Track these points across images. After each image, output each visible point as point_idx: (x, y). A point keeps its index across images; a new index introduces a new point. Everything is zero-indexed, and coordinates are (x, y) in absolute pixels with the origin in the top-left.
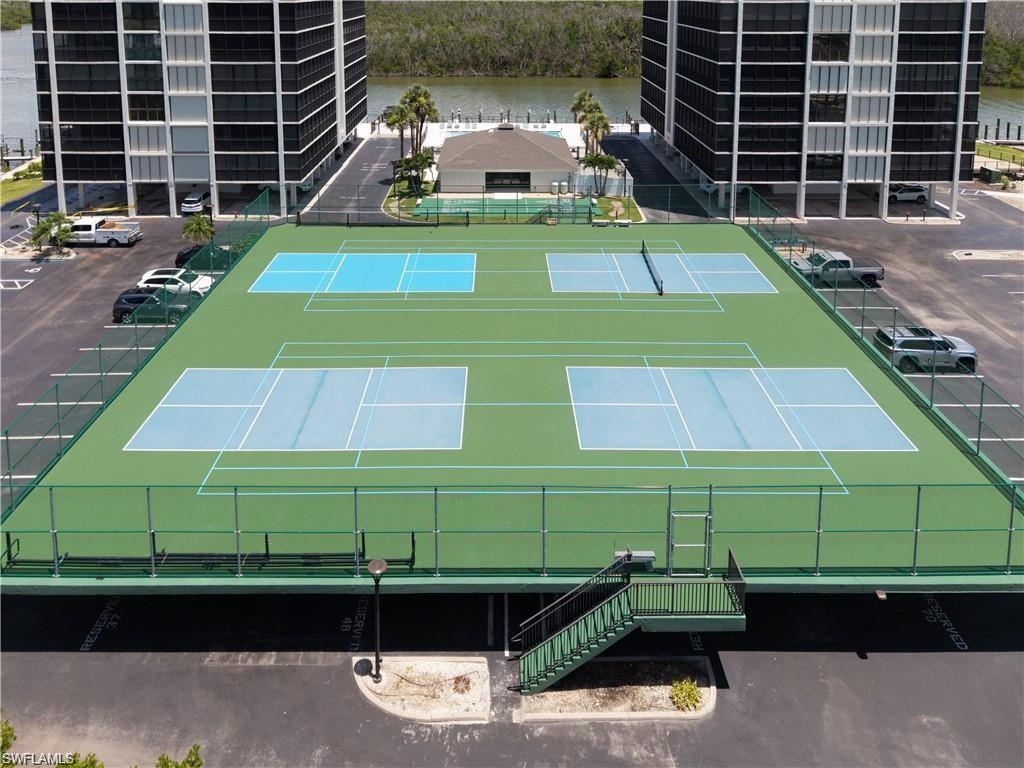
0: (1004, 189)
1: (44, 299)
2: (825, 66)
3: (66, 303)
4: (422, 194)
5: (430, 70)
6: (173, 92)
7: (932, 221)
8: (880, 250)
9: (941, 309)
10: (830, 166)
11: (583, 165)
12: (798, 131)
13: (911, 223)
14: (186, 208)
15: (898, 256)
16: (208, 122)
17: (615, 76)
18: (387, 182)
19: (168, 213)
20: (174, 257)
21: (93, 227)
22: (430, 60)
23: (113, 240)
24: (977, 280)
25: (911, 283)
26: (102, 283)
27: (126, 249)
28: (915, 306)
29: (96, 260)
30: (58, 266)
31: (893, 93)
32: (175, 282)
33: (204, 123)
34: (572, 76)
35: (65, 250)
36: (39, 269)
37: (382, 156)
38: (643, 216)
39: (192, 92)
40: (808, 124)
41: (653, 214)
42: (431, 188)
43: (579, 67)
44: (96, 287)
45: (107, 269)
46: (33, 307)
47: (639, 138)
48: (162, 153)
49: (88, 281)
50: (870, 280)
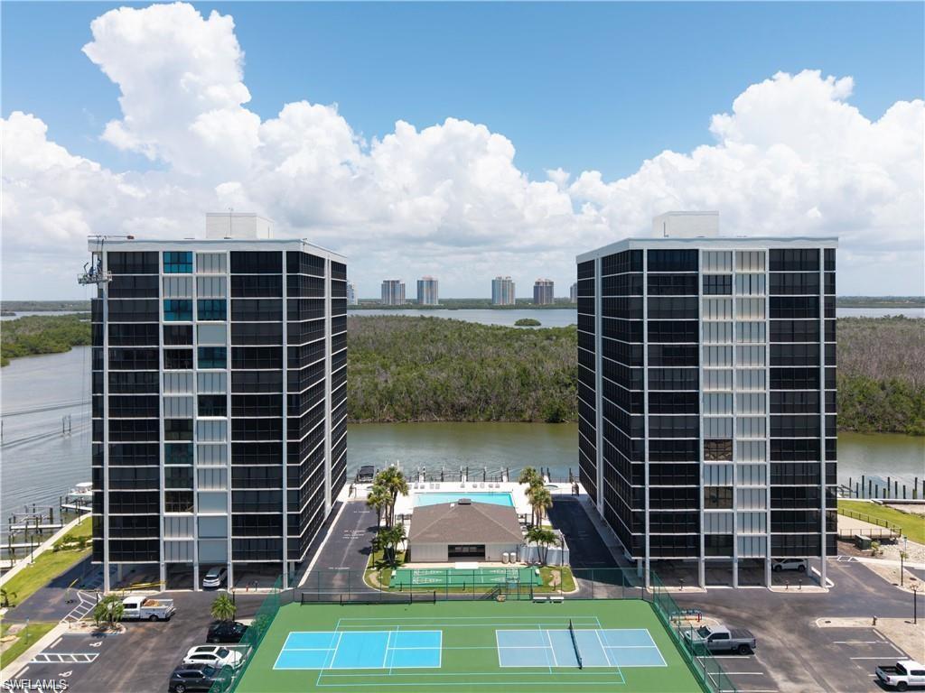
0: (873, 555)
1: (111, 672)
2: (714, 465)
3: (129, 675)
4: (395, 565)
5: (397, 416)
6: (201, 490)
7: (808, 589)
8: (760, 618)
9: (796, 674)
10: (722, 544)
11: (528, 539)
12: (696, 516)
13: (790, 592)
14: (207, 583)
15: (773, 624)
16: (228, 513)
17: (562, 421)
18: (366, 551)
19: (192, 587)
20: (204, 632)
21: (139, 606)
22: (397, 408)
23: (153, 615)
24: (828, 647)
25: (779, 650)
26: (152, 656)
27: (163, 623)
28: (776, 672)
29: (142, 634)
30: (113, 640)
31: (769, 486)
32: (212, 657)
33: (225, 514)
34: (524, 421)
35: (118, 624)
36: (100, 643)
37: (360, 522)
38: (576, 584)
39: (216, 489)
40: (704, 511)
41: (584, 583)
42: (402, 557)
43: (530, 412)
44: (149, 659)
45: (153, 643)
46: (105, 679)
47: (579, 499)
48: (190, 538)
49: (141, 654)
50: (745, 649)
